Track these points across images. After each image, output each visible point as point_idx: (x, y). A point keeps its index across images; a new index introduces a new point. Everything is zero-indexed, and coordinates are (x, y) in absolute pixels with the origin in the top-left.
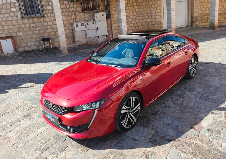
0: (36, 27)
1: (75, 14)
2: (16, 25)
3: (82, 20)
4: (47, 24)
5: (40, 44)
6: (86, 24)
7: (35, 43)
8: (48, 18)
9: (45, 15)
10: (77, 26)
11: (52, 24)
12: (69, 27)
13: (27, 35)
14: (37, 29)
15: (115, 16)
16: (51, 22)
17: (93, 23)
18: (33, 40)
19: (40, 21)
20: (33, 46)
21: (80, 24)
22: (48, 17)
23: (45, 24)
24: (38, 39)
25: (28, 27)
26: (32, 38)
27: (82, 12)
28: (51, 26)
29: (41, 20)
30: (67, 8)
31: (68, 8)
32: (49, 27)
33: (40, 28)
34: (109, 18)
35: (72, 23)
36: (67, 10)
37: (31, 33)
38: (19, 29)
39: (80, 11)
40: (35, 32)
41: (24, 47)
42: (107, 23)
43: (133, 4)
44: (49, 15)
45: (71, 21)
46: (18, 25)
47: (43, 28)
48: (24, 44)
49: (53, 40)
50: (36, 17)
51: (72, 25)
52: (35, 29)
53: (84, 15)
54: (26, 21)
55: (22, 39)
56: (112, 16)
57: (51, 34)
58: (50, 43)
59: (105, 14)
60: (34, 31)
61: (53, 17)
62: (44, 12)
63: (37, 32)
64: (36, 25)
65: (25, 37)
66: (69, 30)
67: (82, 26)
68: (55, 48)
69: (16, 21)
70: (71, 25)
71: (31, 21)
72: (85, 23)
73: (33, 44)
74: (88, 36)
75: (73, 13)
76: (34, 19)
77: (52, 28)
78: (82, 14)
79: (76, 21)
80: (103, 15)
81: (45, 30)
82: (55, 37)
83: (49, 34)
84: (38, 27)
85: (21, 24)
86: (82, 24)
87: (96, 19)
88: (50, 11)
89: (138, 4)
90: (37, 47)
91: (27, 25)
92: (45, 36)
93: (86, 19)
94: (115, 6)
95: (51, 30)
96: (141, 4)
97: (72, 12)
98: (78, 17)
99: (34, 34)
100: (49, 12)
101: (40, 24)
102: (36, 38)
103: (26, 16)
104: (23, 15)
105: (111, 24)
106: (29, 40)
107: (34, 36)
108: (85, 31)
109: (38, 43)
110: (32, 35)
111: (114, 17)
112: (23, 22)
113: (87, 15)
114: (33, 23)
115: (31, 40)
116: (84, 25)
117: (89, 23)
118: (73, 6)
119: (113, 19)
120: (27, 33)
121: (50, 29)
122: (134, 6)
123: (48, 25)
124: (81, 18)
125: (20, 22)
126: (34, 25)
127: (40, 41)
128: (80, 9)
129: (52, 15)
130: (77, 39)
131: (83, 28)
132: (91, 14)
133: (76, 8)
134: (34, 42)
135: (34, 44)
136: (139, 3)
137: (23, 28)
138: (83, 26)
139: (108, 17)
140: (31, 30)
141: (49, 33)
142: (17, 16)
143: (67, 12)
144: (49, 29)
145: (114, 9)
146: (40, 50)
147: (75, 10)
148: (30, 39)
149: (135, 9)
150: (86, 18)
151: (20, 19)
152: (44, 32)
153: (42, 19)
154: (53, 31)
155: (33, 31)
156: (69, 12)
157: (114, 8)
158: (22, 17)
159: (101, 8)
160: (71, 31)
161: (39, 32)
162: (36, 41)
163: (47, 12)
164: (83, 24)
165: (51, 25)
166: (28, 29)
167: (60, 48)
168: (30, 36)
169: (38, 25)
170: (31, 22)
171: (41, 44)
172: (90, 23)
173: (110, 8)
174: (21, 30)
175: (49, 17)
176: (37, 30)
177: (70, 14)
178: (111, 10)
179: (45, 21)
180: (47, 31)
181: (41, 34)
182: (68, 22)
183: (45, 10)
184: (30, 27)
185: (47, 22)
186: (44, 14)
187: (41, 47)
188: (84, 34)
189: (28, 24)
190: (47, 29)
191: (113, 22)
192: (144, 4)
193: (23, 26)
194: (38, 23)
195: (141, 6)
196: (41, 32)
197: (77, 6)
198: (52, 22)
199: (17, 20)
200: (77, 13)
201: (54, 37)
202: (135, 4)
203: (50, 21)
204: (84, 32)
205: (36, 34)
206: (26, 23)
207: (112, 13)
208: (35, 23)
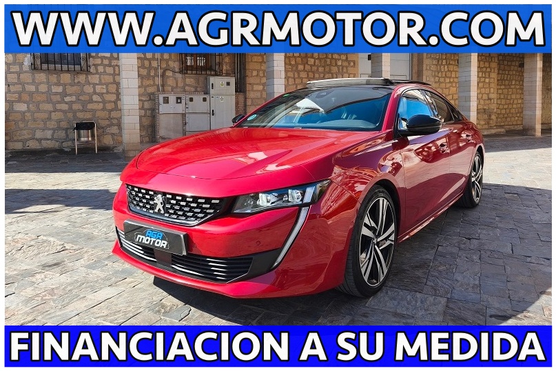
0: (64, 94)
1: (163, 75)
2: (14, 84)
3: (179, 90)
4: (92, 90)
5: (67, 136)
6: (188, 99)
7: (54, 133)
8: (98, 76)
9: (92, 70)
10: (166, 101)
11: (105, 91)
12: (146, 103)
13: (39, 110)
14: (67, 99)
15: (256, 87)
16: (104, 87)
17: (205, 100)
18: (52, 124)
19: (76, 81)
20: (48, 139)
21: (172, 99)
22: (97, 73)
23: (88, 89)
24: (64, 124)
25: (43, 93)
26: (49, 119)
27: (181, 72)
28: (101, 95)
29: (80, 80)
30: (147, 59)
31: (149, 60)
32: (95, 98)
33: (74, 98)
34: (240, 92)
35: (153, 94)
36: (147, 63)
37: (49, 107)
38: (20, 93)
39: (177, 70)
40: (59, 106)
41: (24, 141)
42: (237, 103)
43: (297, 68)
44: (101, 69)
45: (151, 90)
46: (20, 86)
47: (81, 98)
48: (25, 132)
49: (101, 131)
50: (68, 71)
51: (154, 100)
52: (60, 100)
53: (184, 79)
54: (41, 77)
55: (23, 120)
56: (248, 87)
57: (98, 114)
58: (93, 136)
59: (233, 80)
60: (59, 102)
61: (110, 74)
62: (91, 61)
63: (65, 107)
64: (64, 89)
65: (33, 116)
66: (146, 110)
67: (177, 102)
68: (104, 149)
69: (16, 75)
70: (150, 99)
71: (53, 78)
72: (185, 98)
73: (49, 134)
74: (188, 128)
75: (160, 72)
76: (61, 75)
77: (104, 102)
78: (179, 76)
79: (163, 91)
80: (228, 84)
81: (84, 104)
82: (107, 122)
83: (94, 115)
84: (70, 95)
85: (28, 84)
86: (178, 98)
87: (212, 91)
88: (106, 62)
89: (308, 67)
90: (57, 144)
91: (43, 88)
92: (84, 117)
93: (187, 88)
94: (257, 66)
95: (101, 106)
96: (314, 68)
97: (156, 69)
98: (171, 82)
99: (56, 110)
100: (102, 61)
101: (75, 88)
102: (59, 121)
103: (45, 66)
104: (38, 62)
105: (245, 106)
106: (41, 125)
107: (55, 116)
108: (184, 115)
109: (62, 134)
110: (51, 112)
111: (253, 90)
112: (33, 80)
113: (190, 80)
114: (58, 84)
115: (45, 124)
116: (183, 101)
117: (195, 98)
118: (162, 56)
119: (251, 95)
120: (38, 108)
121: (100, 102)
122: (299, 72)
123: (95, 93)
124: (177, 84)
125: (26, 77)
126: (60, 89)
127: (67, 129)
128: (175, 65)
129: (109, 70)
130: (162, 132)
131: (180, 108)
132: (202, 78)
133: (167, 61)
134: (53, 129)
135: (53, 136)
136: (311, 66)
137: (31, 94)
138: (181, 102)
139: (240, 88)
140: (49, 101)
141: (94, 111)
142: (21, 64)
143: (145, 68)
144: (96, 102)
145: (255, 73)
146: (66, 150)
147: (164, 66)
148: (45, 121)
149: (302, 79)
150: (188, 85)
151: (26, 72)
152: (81, 108)
153: (82, 78)
154: (104, 109)
155: (54, 104)
156: (150, 68)
157: (255, 70)
158: (34, 67)
159: (225, 68)
160: (149, 113)
161: (70, 108)
162: (59, 128)
163: (98, 61)
164: (180, 98)
165: (103, 94)
166: (44, 97)
167: (115, 151)
168: (46, 116)
169: (70, 90)
170: (55, 80)
171: (70, 137)
172: (198, 98)
173: (245, 69)
174: (26, 97)
175: (100, 74)
176: (66, 103)
177: (152, 74)
178: (248, 73)
179: (89, 84)
180: (90, 106)
181: (75, 112)
182: (145, 90)
183: (93, 57)
184: (49, 92)
185: (95, 85)
186: (88, 66)
187: (70, 143)
188: (180, 122)
189: (46, 86)
190: (91, 101)
191: (249, 102)
192: (321, 69)
193: (33, 88)
194: (71, 85)
195: (314, 73)
196: (75, 107)
197: (170, 56)
198: (107, 86)
199: (19, 74)
200: (169, 73)
201: (104, 123)
202: (301, 67)
203: (101, 84)
204: (180, 116)
205: (61, 110)
206: (41, 83)
207: (249, 80)
208: (65, 85)
